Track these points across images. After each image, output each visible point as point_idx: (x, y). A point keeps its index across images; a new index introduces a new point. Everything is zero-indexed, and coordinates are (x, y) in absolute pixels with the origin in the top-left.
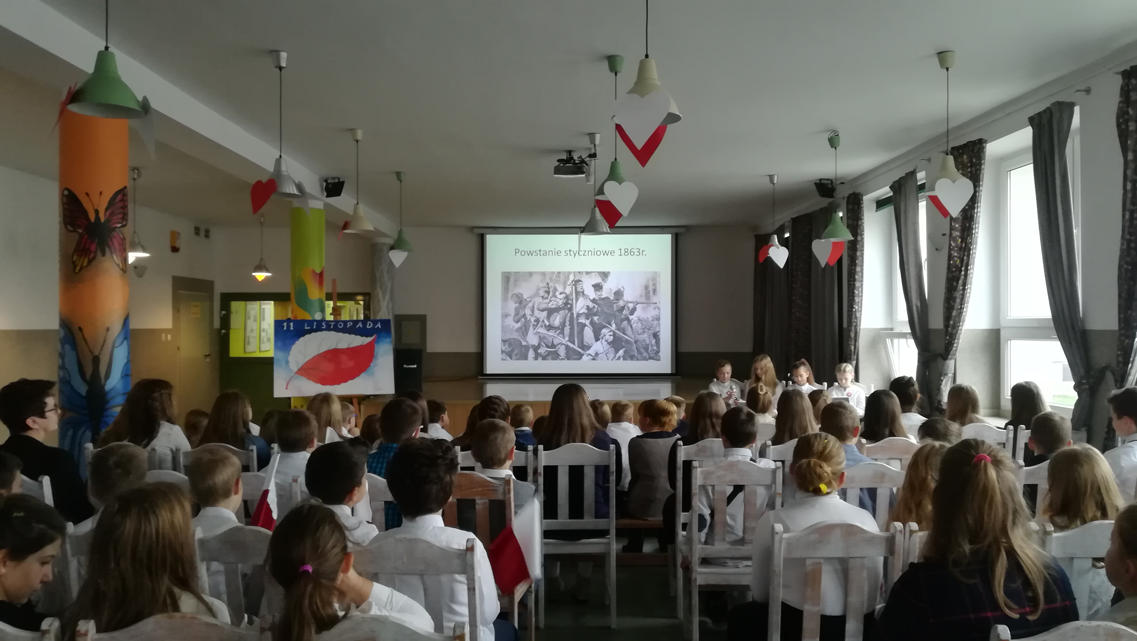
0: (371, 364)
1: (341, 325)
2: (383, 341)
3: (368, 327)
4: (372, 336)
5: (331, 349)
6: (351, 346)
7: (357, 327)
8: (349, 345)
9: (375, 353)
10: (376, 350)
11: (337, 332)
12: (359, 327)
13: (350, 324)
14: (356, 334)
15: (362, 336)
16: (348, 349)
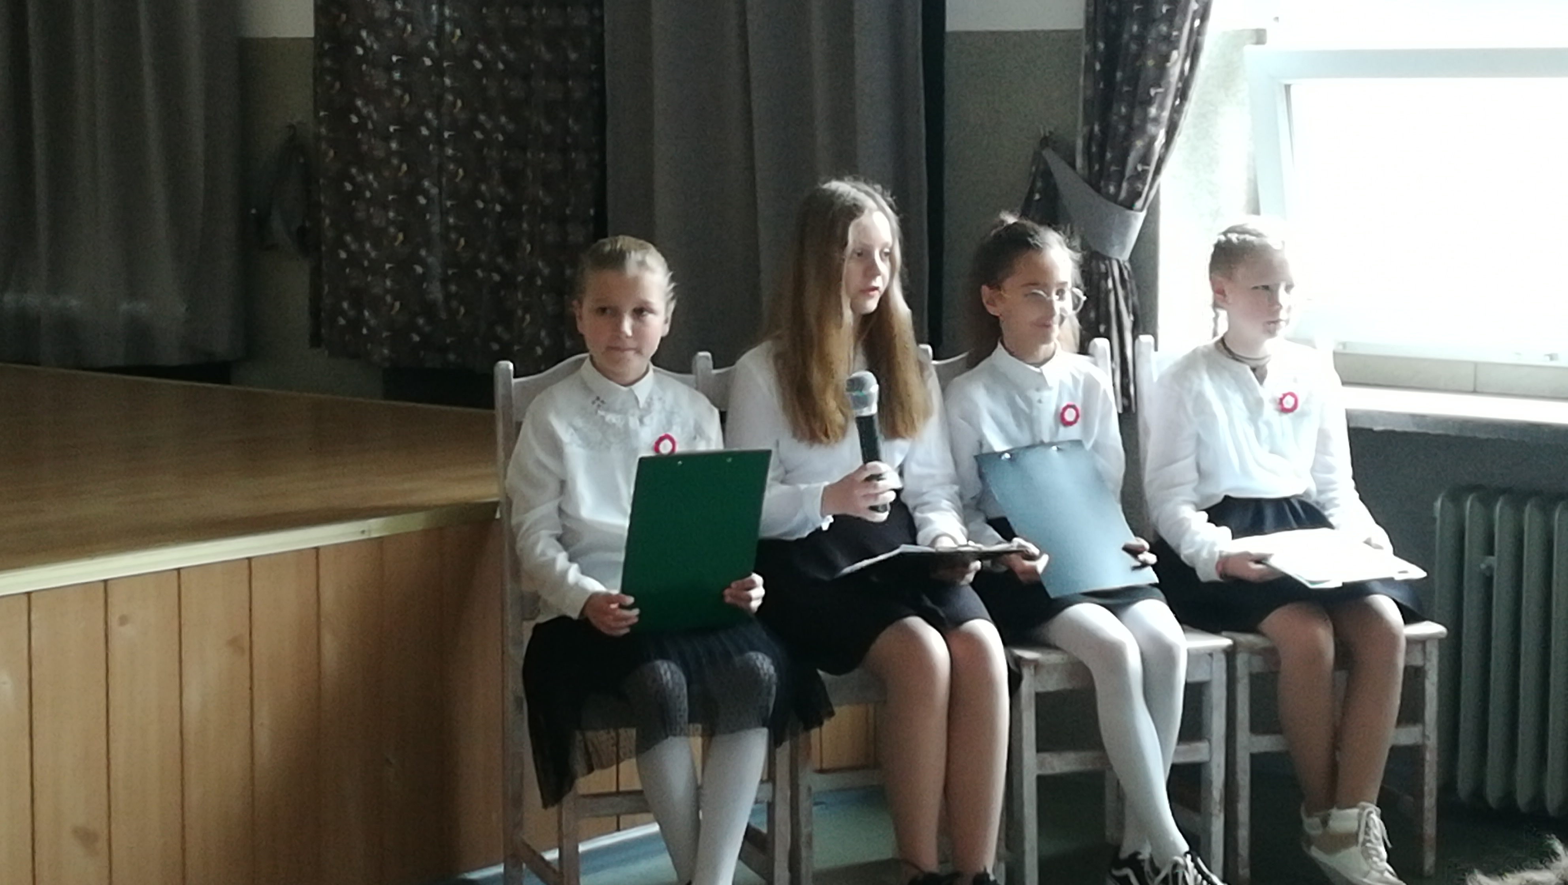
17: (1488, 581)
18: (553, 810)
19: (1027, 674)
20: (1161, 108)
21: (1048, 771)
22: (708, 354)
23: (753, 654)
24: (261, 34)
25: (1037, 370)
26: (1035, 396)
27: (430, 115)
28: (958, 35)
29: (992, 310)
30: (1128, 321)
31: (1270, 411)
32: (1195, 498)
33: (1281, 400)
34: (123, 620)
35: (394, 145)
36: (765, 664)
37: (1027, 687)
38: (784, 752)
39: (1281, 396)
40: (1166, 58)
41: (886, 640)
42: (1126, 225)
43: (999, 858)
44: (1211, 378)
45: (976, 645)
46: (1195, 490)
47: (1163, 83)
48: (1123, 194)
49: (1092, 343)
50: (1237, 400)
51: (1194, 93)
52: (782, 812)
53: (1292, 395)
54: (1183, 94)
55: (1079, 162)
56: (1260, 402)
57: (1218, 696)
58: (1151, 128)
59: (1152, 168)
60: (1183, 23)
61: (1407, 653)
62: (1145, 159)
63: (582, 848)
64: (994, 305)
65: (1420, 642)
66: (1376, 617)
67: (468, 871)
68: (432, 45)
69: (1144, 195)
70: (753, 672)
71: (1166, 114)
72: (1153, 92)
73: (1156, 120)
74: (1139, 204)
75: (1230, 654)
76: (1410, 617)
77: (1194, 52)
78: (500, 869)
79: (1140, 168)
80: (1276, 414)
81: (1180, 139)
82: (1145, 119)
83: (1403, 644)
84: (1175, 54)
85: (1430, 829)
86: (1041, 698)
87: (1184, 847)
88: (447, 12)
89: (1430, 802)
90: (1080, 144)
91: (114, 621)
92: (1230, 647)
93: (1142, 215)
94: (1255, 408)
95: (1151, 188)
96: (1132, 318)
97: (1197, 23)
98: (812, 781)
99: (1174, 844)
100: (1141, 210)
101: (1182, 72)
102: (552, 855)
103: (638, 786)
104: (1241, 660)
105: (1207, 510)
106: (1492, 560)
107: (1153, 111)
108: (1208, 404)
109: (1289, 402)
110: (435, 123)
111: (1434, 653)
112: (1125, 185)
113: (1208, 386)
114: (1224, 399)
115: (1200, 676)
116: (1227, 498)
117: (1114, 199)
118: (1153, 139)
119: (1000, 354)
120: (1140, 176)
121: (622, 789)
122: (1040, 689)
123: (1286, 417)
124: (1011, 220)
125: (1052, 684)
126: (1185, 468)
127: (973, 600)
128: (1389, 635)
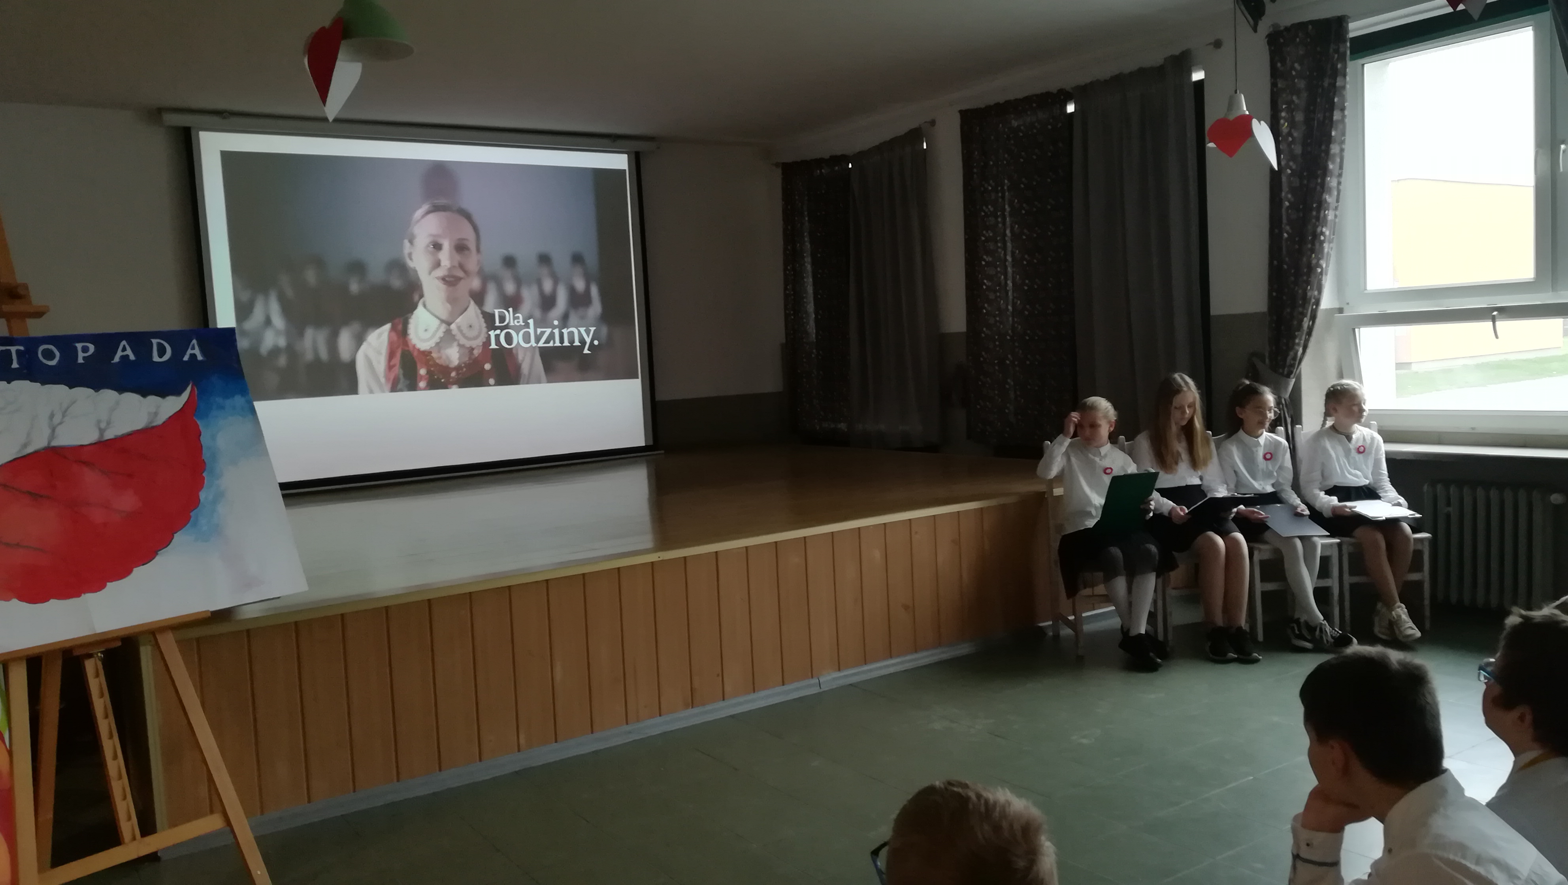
0: (204, 495)
1: (49, 355)
2: (221, 407)
3: (156, 358)
4: (178, 393)
5: (30, 450)
6: (109, 435)
7: (117, 359)
8: (102, 431)
9: (206, 455)
10: (205, 439)
11: (43, 383)
12: (125, 358)
13: (85, 349)
14: (121, 389)
15: (144, 395)
16: (103, 445)
17: (1448, 516)
18: (1071, 600)
19: (1256, 553)
20: (1300, 339)
21: (1266, 589)
22: (1123, 437)
23: (1147, 545)
24: (947, 332)
25: (1256, 440)
26: (1254, 449)
27: (1009, 356)
28: (1215, 316)
29: (1240, 416)
30: (1289, 420)
31: (1354, 453)
32: (1320, 486)
33: (1358, 448)
34: (916, 533)
35: (997, 368)
36: (1153, 548)
37: (1257, 557)
38: (1160, 580)
39: (1358, 447)
40: (1302, 321)
41: (1200, 539)
42: (1287, 384)
43: (1246, 622)
44: (1329, 440)
45: (1236, 542)
46: (1320, 483)
47: (1301, 330)
48: (1286, 372)
49: (1276, 429)
50: (1340, 449)
51: (1315, 333)
52: (1160, 603)
53: (1363, 446)
54: (1309, 333)
55: (1267, 361)
56: (1350, 450)
57: (1335, 561)
58: (1297, 347)
59: (1297, 363)
60: (1309, 306)
61: (1414, 544)
62: (1294, 359)
63: (1084, 615)
64: (1241, 414)
65: (1421, 540)
66: (1401, 530)
67: (1040, 623)
68: (1010, 332)
69: (1294, 372)
70: (1149, 551)
71: (1302, 342)
72: (1296, 333)
73: (1299, 344)
74: (1292, 376)
75: (1339, 545)
76: (1415, 531)
77: (1313, 318)
78: (1051, 623)
79: (1292, 362)
80: (1356, 454)
81: (1309, 351)
82: (1294, 344)
83: (1412, 541)
84: (1305, 319)
85: (1427, 613)
86: (1262, 563)
87: (1322, 617)
88: (1016, 320)
89: (1427, 602)
90: (1267, 355)
91: (913, 533)
92: (1340, 542)
93: (1294, 380)
94: (1347, 452)
95: (1297, 370)
96: (1290, 419)
97: (1314, 307)
98: (1171, 593)
99: (1319, 617)
100: (1293, 378)
101: (1309, 325)
102: (1071, 618)
103: (1106, 593)
104: (1345, 548)
105: (1325, 491)
106: (1450, 509)
107: (1297, 341)
108: (1328, 450)
109: (1362, 449)
110: (1012, 359)
111: (1427, 544)
112: (1286, 369)
113: (1327, 444)
114: (1334, 448)
115: (1327, 553)
116: (1335, 486)
117: (1282, 374)
118: (1297, 351)
119: (1241, 433)
120: (1292, 366)
121: (1094, 594)
122: (1261, 559)
123: (1361, 456)
124: (1247, 382)
125: (1266, 556)
126: (1317, 475)
127: (1232, 525)
128: (1407, 538)
